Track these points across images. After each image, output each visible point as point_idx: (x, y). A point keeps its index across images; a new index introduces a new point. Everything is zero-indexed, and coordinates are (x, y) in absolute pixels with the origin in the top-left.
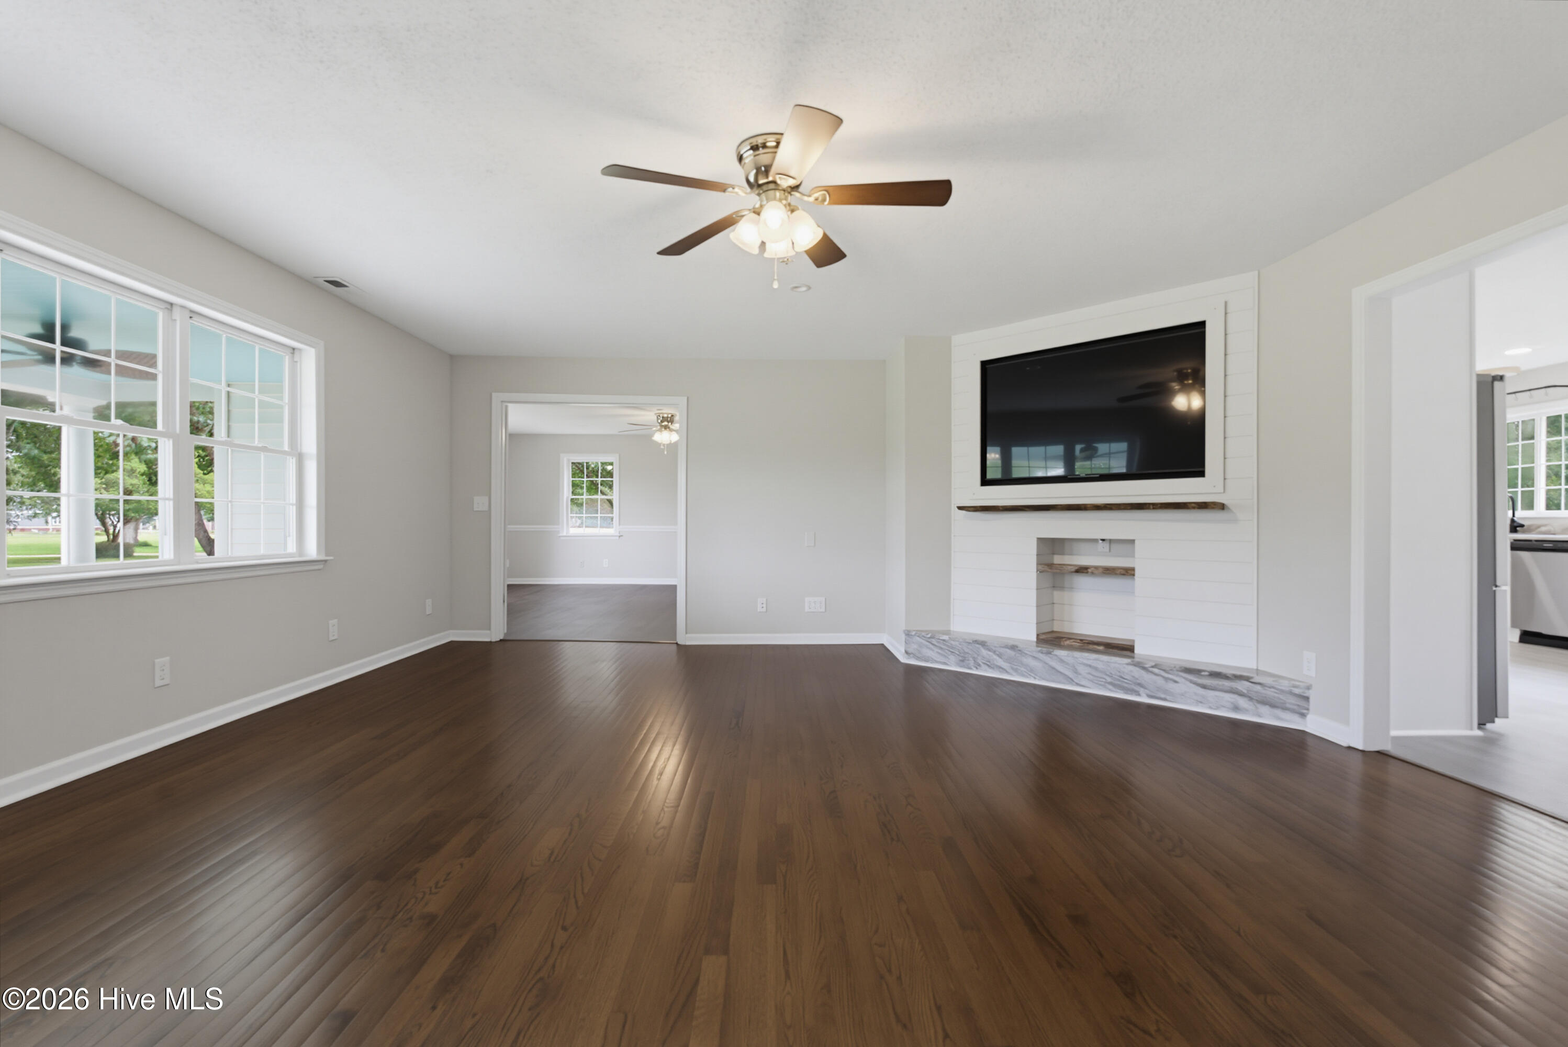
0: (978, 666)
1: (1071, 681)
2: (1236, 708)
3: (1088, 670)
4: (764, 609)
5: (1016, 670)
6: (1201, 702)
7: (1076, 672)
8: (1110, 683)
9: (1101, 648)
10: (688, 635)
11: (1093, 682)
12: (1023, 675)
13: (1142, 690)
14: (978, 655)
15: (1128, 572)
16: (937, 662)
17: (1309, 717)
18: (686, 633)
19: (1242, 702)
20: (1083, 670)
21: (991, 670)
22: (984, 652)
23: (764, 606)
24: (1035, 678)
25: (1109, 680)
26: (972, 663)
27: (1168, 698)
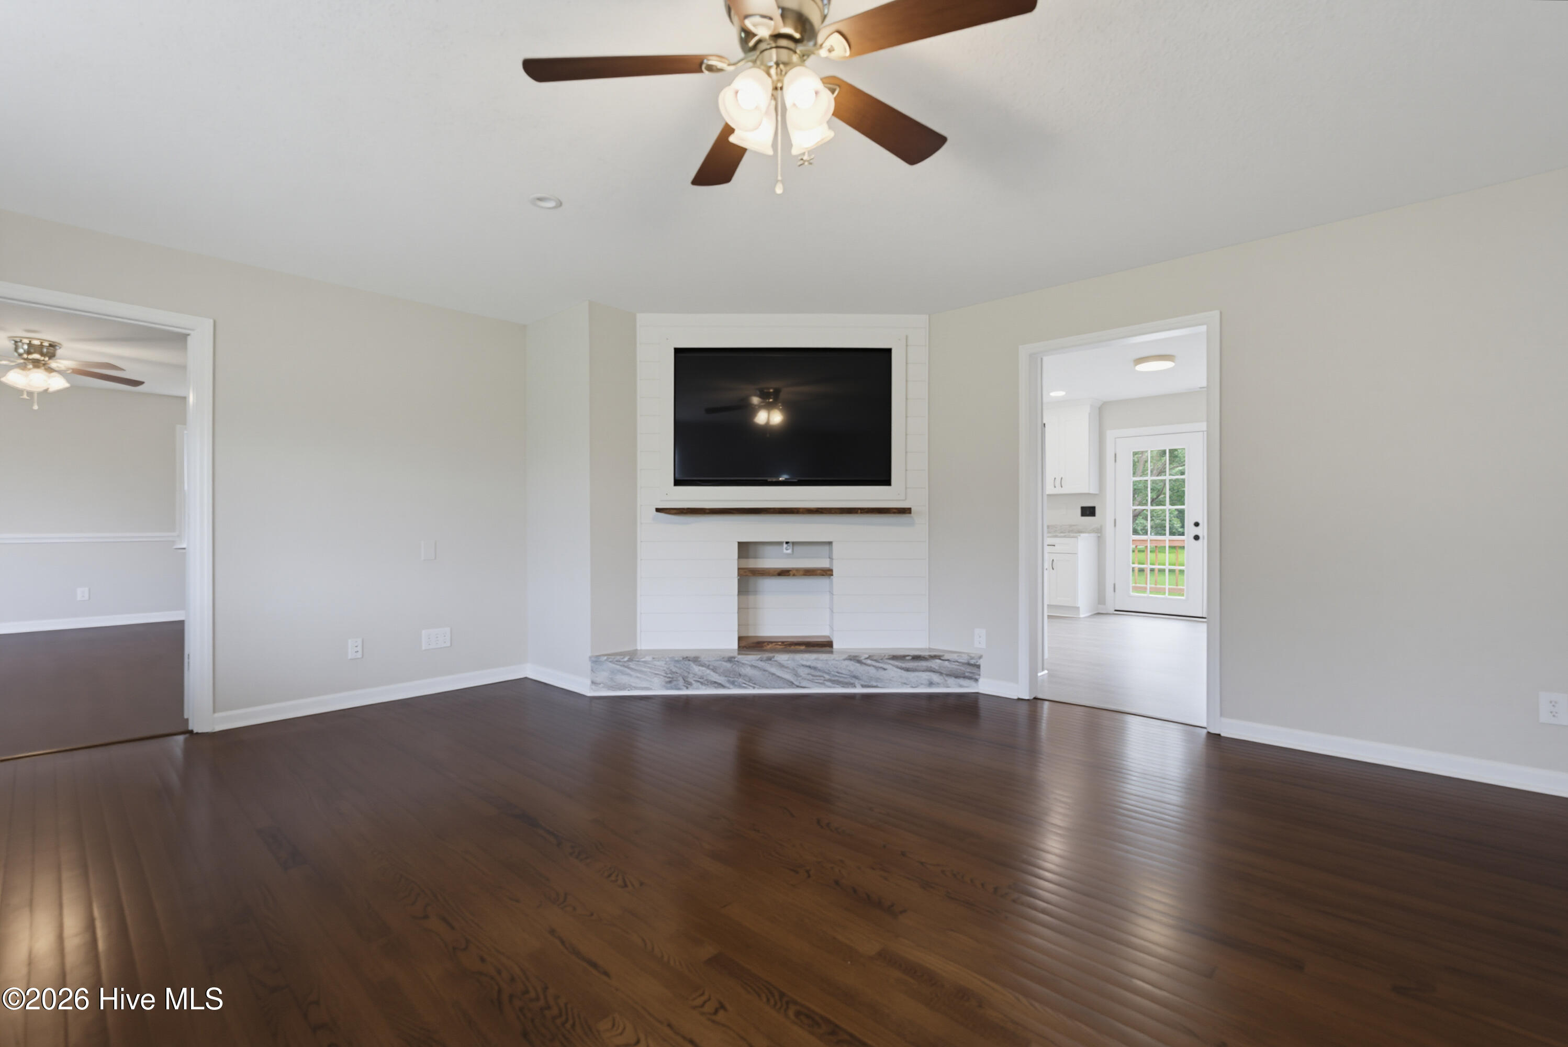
0: (688, 685)
1: (791, 684)
2: (931, 684)
3: (807, 670)
4: (359, 655)
5: (733, 683)
6: (905, 684)
7: (797, 675)
8: (830, 680)
9: (803, 648)
10: (216, 715)
11: (813, 682)
12: (740, 687)
13: (856, 682)
14: (689, 673)
15: (827, 573)
16: (636, 688)
17: (981, 680)
18: (214, 712)
19: (935, 678)
20: (803, 672)
21: (704, 687)
22: (696, 669)
23: (359, 649)
24: (754, 688)
25: (827, 677)
26: (681, 682)
27: (879, 685)
